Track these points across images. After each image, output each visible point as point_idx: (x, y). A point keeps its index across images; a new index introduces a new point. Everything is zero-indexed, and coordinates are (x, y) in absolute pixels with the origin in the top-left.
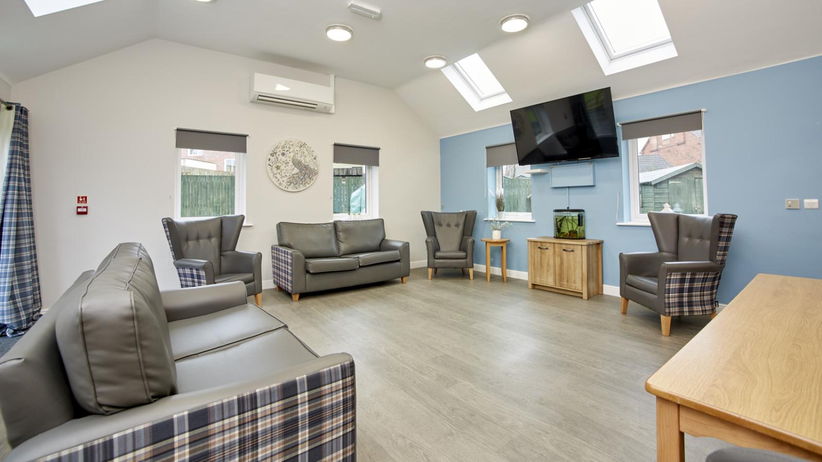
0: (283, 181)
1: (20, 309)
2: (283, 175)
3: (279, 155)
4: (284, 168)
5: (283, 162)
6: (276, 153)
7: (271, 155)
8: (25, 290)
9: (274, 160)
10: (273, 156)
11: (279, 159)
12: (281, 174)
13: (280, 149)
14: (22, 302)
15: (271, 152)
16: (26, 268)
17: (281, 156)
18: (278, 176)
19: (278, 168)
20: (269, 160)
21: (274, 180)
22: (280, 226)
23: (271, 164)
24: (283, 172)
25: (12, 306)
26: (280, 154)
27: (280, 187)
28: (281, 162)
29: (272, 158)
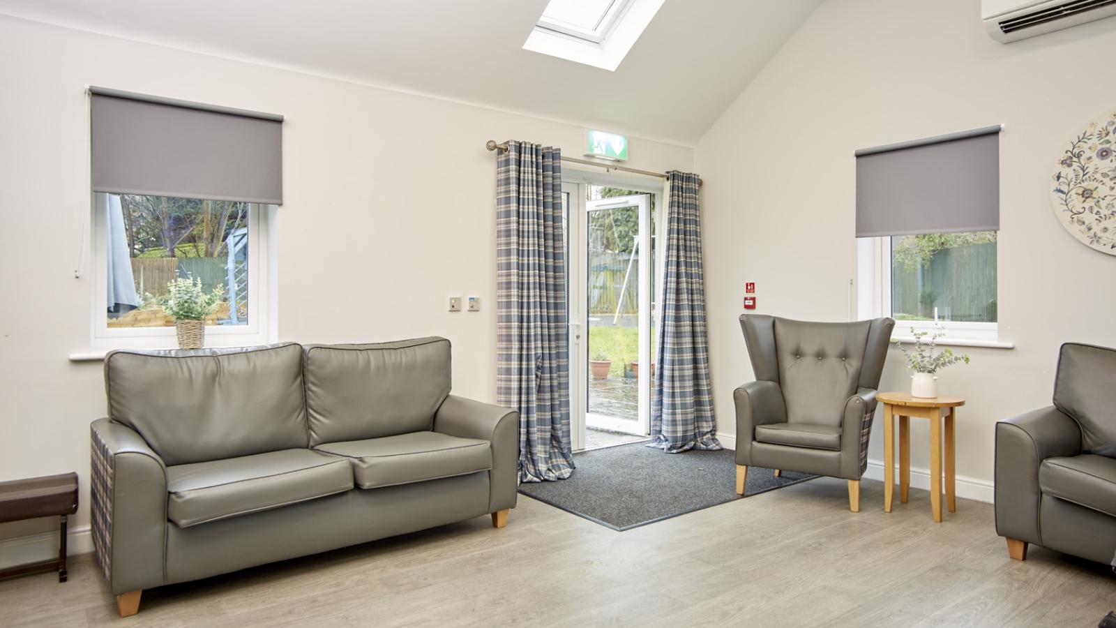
0: (1105, 229)
1: (678, 423)
2: (1104, 212)
3: (1090, 158)
4: (1108, 192)
5: (1104, 175)
6: (1079, 156)
7: (1063, 163)
8: (685, 400)
9: (1071, 175)
10: (1070, 166)
11: (1091, 170)
12: (1095, 209)
13: (1095, 140)
14: (682, 414)
15: (1063, 156)
16: (687, 374)
17: (1096, 161)
18: (1089, 218)
19: (1086, 194)
20: (1059, 177)
21: (1076, 229)
22: (1067, 350)
23: (1064, 188)
24: (1103, 203)
25: (670, 416)
26: (1094, 155)
27: (1095, 246)
28: (1098, 176)
29: (1065, 171)
